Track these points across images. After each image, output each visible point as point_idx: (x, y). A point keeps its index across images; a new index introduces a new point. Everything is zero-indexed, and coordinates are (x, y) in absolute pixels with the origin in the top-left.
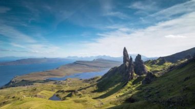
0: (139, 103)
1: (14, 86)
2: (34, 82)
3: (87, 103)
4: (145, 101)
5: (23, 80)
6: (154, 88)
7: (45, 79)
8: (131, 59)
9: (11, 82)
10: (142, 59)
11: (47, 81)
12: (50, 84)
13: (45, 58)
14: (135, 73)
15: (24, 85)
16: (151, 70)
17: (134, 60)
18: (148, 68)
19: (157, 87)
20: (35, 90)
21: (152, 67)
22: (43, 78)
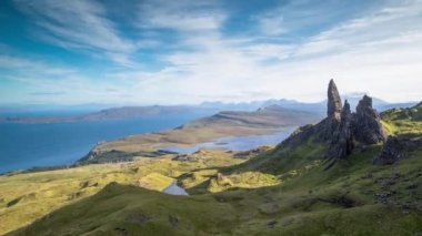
0: (366, 208)
1: (96, 163)
2: (135, 154)
3: (241, 202)
4: (380, 205)
5: (113, 151)
6: (403, 176)
7: (155, 150)
8: (347, 106)
9: (91, 153)
10: (374, 105)
11: (160, 153)
12: (166, 160)
13: (156, 106)
14: (357, 139)
15: (115, 161)
16: (396, 133)
17: (353, 109)
18: (388, 129)
19: (410, 173)
20: (136, 170)
21: (398, 125)
22: (152, 148)
